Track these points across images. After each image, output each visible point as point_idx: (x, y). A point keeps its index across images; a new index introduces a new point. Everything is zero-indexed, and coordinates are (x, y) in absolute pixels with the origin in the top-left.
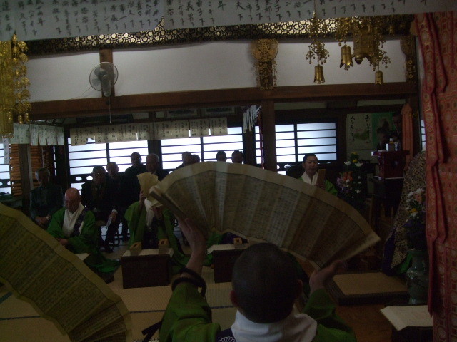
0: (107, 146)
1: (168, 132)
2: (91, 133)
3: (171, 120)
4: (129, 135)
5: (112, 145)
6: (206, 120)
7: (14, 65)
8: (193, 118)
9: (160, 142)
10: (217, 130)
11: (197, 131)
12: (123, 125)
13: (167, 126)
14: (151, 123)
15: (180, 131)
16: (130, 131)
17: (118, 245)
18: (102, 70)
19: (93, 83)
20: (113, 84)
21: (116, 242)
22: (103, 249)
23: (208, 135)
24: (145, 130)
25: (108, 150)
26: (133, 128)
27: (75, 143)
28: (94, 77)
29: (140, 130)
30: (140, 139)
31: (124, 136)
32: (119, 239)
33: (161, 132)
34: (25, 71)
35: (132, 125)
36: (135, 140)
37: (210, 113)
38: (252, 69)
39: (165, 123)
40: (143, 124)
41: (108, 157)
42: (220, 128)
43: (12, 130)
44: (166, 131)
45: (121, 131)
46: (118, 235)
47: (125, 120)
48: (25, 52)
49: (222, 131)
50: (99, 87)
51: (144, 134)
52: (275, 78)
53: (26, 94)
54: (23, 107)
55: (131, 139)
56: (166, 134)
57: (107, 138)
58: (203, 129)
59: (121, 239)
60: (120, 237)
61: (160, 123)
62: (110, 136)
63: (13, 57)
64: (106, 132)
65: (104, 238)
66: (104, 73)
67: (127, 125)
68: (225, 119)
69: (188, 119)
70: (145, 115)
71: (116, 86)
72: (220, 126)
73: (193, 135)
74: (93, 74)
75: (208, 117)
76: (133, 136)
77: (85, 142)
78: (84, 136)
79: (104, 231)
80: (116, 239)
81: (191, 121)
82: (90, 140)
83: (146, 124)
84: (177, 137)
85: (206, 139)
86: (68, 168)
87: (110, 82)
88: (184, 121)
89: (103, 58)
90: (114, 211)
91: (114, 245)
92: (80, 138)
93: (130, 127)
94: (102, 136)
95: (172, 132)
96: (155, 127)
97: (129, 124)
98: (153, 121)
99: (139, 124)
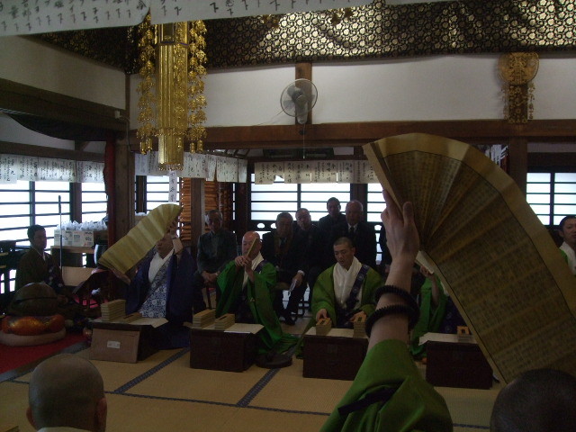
0: (299, 186)
2: (280, 169)
4: (326, 174)
5: (304, 187)
7: (190, 80)
9: (366, 186)
12: (321, 162)
14: (356, 162)
16: (329, 170)
17: (302, 316)
18: (297, 89)
19: (285, 105)
20: (310, 108)
21: (300, 312)
22: (282, 318)
24: (348, 169)
25: (299, 192)
26: (333, 166)
27: (260, 182)
28: (287, 98)
29: (342, 170)
30: (341, 181)
31: (321, 176)
32: (303, 308)
33: (368, 173)
34: (202, 88)
35: (331, 162)
36: (334, 181)
38: (499, 94)
40: (345, 162)
41: (299, 202)
43: (181, 161)
44: (374, 173)
45: (318, 169)
46: (304, 302)
47: (324, 155)
48: (203, 64)
50: (292, 111)
51: (346, 174)
52: (531, 107)
53: (201, 117)
54: (196, 133)
55: (329, 180)
57: (299, 177)
59: (307, 308)
60: (307, 305)
62: (303, 175)
63: (189, 70)
64: (299, 168)
65: (285, 305)
66: (300, 93)
67: (326, 162)
70: (349, 151)
71: (314, 110)
74: (286, 94)
76: (332, 177)
77: (272, 181)
78: (271, 173)
79: (286, 295)
80: (300, 308)
82: (278, 179)
83: (350, 162)
86: (250, 211)
87: (306, 105)
89: (299, 74)
90: (300, 272)
91: (297, 316)
92: (266, 175)
93: (329, 164)
94: (293, 174)
96: (361, 166)
97: (328, 162)
98: (358, 159)
99: (341, 162)
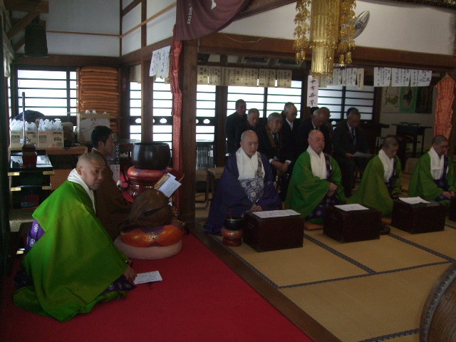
1: (238, 79)
3: (243, 66)
4: (199, 77)
6: (274, 71)
8: (263, 67)
9: (226, 89)
10: (283, 82)
11: (264, 80)
13: (238, 73)
14: (223, 68)
15: (250, 79)
16: (202, 74)
23: (273, 86)
24: (216, 74)
26: (205, 71)
29: (212, 74)
30: (211, 83)
33: (231, 78)
35: (204, 67)
36: (206, 83)
37: (279, 65)
39: (237, 69)
40: (215, 67)
42: (285, 80)
44: (236, 78)
49: (287, 83)
51: (215, 78)
55: (201, 82)
56: (236, 81)
58: (270, 80)
61: (232, 69)
68: (290, 72)
69: (258, 68)
70: (217, 59)
72: (286, 78)
73: (261, 85)
75: (277, 68)
76: (204, 80)
81: (261, 70)
83: (219, 68)
84: (246, 85)
85: (270, 90)
88: (255, 70)
93: (202, 69)
95: (242, 79)
96: (227, 72)
97: (202, 66)
98: (225, 66)
99: (212, 67)
